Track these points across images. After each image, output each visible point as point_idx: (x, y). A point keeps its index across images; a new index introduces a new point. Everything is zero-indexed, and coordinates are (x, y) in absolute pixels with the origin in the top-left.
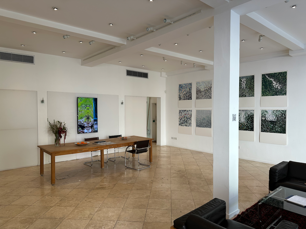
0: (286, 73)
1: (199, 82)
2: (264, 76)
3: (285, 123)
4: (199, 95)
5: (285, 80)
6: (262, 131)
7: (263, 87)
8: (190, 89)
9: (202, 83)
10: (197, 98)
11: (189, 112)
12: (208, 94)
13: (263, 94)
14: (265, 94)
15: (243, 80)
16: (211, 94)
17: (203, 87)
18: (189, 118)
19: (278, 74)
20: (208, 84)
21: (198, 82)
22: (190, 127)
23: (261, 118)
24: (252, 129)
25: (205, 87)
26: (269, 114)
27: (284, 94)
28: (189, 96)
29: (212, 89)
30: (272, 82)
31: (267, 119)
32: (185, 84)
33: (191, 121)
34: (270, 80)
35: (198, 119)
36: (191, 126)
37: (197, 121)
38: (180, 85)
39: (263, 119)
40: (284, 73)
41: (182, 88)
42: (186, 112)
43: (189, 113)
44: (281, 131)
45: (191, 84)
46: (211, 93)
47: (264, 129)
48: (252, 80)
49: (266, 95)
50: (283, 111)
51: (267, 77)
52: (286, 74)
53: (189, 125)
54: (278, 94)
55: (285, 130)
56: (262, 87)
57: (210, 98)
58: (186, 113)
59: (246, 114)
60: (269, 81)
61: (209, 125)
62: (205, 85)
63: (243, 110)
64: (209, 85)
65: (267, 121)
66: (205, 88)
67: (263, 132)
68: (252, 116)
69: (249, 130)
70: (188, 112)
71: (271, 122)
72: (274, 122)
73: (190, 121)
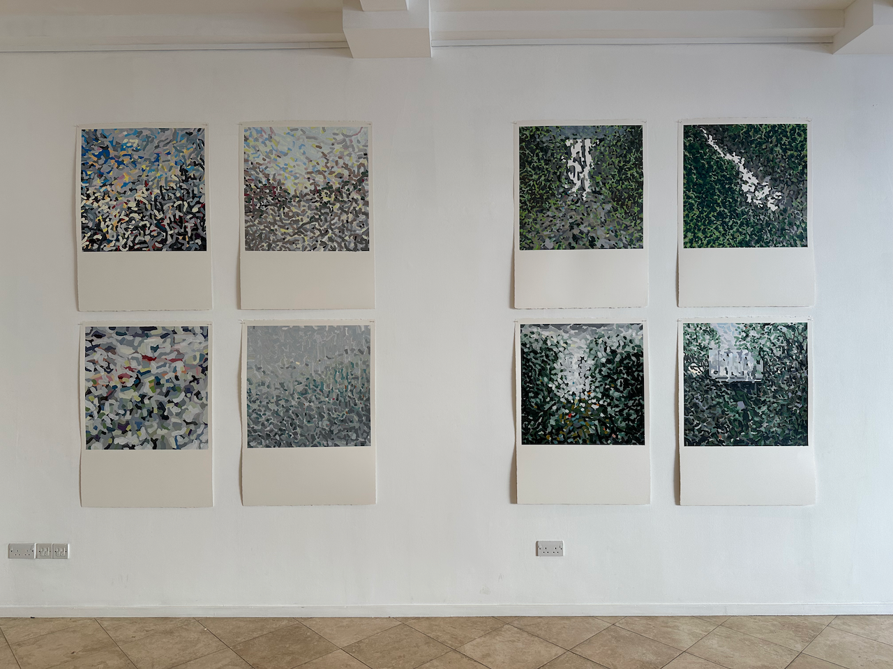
0: (805, 133)
1: (265, 127)
2: (693, 135)
3: (805, 390)
4: (270, 219)
5: (800, 168)
6: (689, 443)
7: (691, 194)
8: (192, 173)
9: (289, 139)
10: (253, 242)
11: (186, 344)
12: (344, 217)
13: (690, 235)
14: (700, 235)
15: (578, 147)
16: (362, 217)
17: (301, 170)
18: (182, 384)
19: (768, 136)
20: (338, 147)
21: (260, 131)
22: (190, 452)
23: (686, 369)
24: (635, 434)
25: (320, 168)
26: (725, 346)
27: (795, 240)
28: (180, 222)
29: (372, 185)
30: (738, 173)
31: (712, 372)
32: (138, 133)
33: (204, 406)
34: (729, 162)
35: (265, 389)
36: (203, 443)
37: (255, 406)
38: (91, 138)
39: (695, 372)
40: (793, 129)
41: (108, 157)
42: (153, 341)
43: (182, 347)
44: (787, 432)
45: (195, 138)
46: (366, 214)
47: (700, 431)
48: (629, 151)
49: (708, 243)
50: (791, 327)
51: (711, 142)
52: (805, 139)
53: (181, 441)
54: (767, 236)
55: (805, 428)
56: (687, 197)
57: (362, 244)
58: (155, 349)
59: (595, 348)
60: (720, 167)
61: (357, 425)
62: (316, 154)
63: (577, 327)
64: (352, 161)
65: (715, 383)
66: (319, 172)
67: (699, 444)
68: (634, 358)
69: (616, 442)
70: (173, 342)
71: (738, 388)
72: (749, 385)
73: (192, 411)
